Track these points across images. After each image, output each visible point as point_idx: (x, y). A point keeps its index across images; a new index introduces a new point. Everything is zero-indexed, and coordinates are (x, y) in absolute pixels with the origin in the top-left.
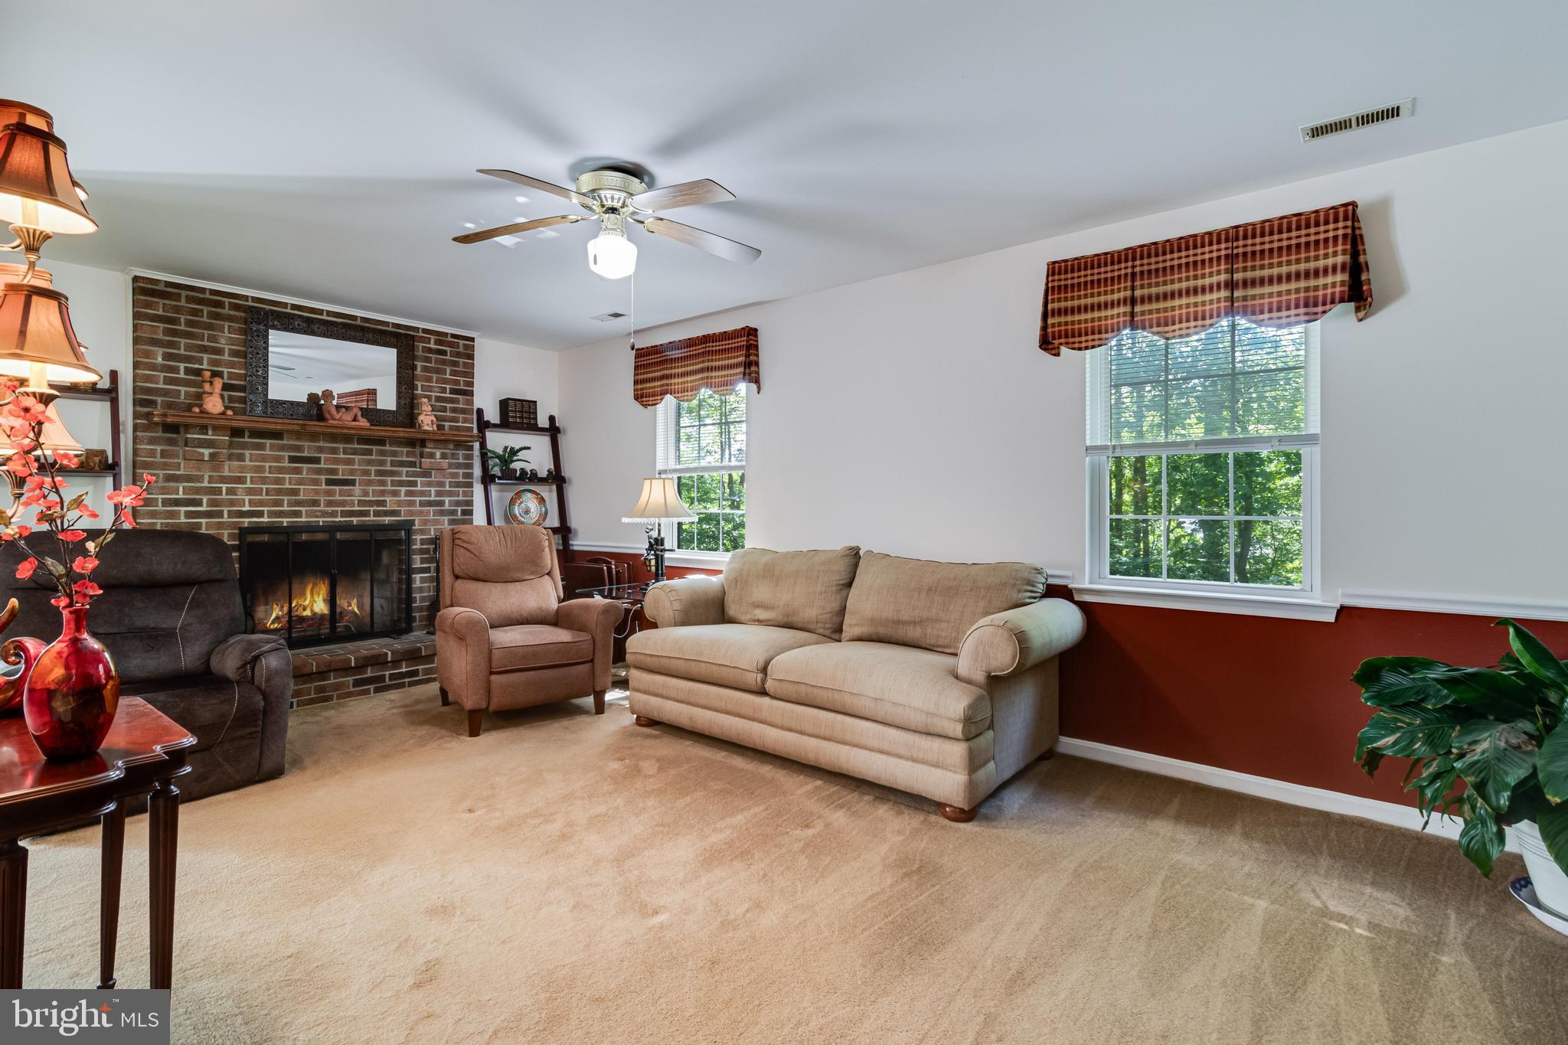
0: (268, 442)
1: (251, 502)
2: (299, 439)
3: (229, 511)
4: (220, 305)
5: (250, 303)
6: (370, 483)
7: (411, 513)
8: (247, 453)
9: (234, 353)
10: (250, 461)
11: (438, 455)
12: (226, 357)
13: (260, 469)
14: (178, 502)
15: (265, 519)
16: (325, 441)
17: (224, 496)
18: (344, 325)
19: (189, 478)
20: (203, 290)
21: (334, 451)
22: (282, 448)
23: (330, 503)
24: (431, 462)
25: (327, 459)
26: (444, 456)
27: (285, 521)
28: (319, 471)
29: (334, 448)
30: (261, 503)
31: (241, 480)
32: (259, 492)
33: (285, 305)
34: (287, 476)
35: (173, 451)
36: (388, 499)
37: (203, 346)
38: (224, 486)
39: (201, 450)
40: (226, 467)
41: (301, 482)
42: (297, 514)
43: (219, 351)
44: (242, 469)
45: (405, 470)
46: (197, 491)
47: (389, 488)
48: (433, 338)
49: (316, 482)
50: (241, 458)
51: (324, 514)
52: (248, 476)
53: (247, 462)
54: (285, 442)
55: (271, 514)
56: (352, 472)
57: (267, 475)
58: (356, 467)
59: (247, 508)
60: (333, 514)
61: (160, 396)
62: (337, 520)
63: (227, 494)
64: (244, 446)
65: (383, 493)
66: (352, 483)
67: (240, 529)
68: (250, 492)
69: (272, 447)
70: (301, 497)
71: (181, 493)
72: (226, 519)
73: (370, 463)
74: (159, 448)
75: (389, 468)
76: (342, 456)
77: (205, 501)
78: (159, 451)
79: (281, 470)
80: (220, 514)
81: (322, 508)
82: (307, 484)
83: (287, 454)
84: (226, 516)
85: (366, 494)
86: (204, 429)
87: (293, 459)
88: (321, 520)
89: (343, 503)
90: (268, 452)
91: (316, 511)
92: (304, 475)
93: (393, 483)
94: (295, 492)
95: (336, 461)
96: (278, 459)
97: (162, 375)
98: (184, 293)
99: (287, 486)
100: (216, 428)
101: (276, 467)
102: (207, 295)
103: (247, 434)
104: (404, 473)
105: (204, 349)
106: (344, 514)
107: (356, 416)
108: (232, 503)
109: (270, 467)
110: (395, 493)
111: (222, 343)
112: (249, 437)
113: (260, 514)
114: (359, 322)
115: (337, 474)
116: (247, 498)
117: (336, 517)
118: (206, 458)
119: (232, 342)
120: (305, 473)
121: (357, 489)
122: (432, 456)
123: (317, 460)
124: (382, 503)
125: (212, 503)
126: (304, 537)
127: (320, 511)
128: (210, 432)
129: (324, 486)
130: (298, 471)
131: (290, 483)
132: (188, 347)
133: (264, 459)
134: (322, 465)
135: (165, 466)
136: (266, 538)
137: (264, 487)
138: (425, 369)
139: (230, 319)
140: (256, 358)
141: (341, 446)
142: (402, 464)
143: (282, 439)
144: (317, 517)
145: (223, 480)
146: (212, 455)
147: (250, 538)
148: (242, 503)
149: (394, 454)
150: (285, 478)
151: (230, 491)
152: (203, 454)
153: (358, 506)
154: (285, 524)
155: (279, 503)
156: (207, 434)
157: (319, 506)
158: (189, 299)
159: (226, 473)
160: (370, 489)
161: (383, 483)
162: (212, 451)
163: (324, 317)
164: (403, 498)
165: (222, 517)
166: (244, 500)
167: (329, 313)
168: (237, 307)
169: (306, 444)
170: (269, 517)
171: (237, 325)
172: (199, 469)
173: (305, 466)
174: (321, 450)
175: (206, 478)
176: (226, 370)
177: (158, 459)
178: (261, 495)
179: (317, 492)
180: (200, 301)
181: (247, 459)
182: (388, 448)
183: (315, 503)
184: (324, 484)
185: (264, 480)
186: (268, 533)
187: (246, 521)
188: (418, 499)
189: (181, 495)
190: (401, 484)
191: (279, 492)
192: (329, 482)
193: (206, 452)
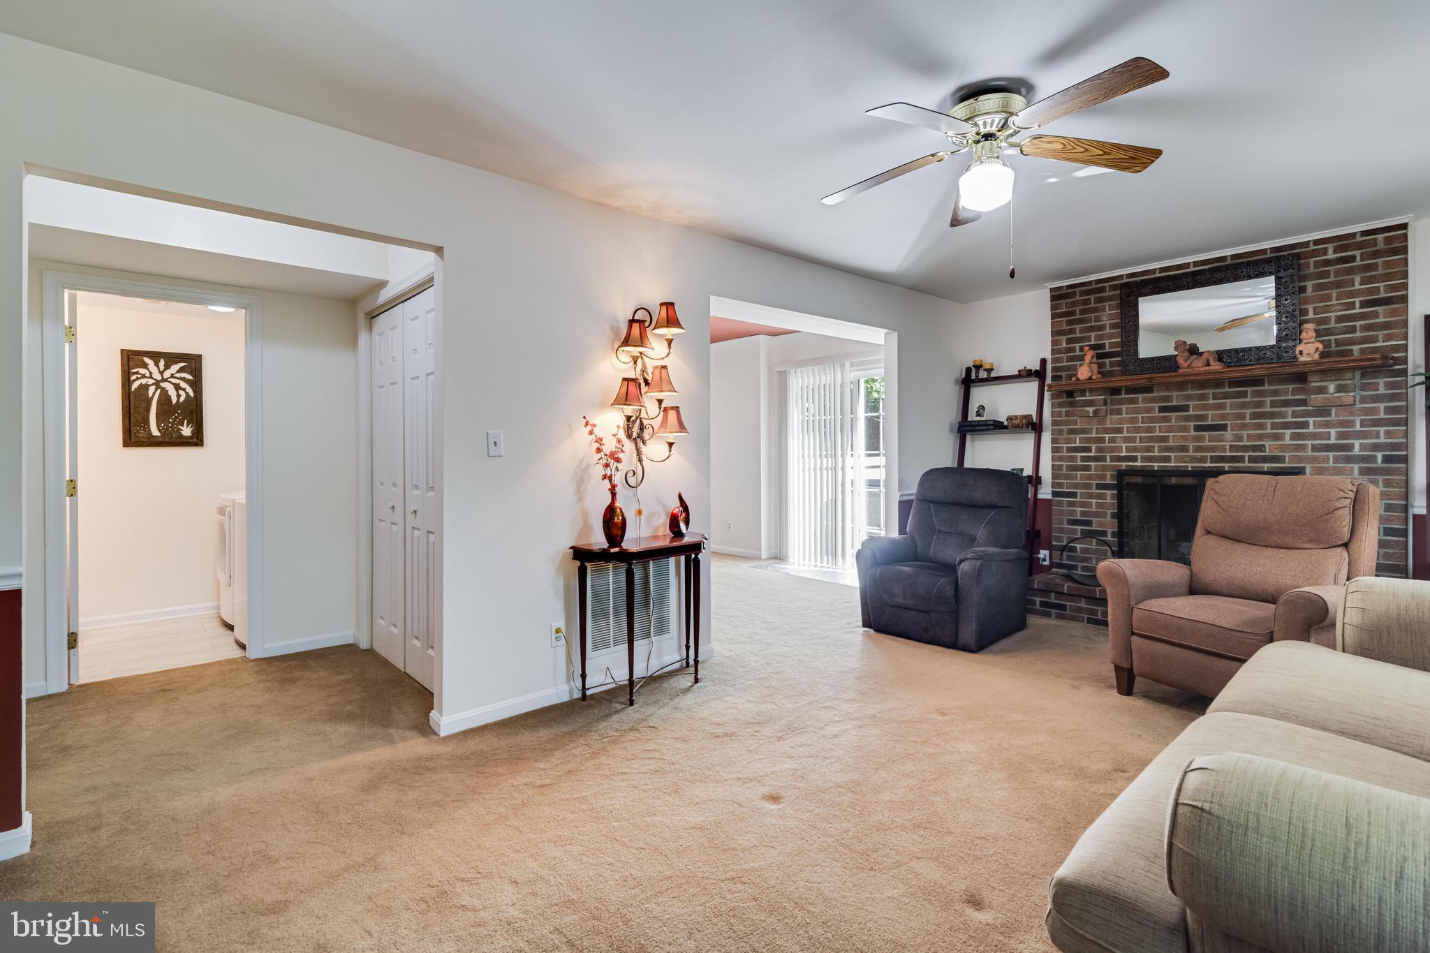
0: (1140, 396)
1: (1128, 449)
2: (1167, 390)
3: (1110, 456)
4: (1102, 290)
5: (1125, 280)
6: (1244, 427)
7: (1300, 459)
8: (1124, 407)
9: (1113, 326)
10: (1127, 414)
11: (1332, 388)
12: (1108, 331)
13: (1134, 420)
14: (1076, 450)
15: (1139, 464)
16: (1193, 388)
17: (1107, 444)
18: (1212, 270)
19: (1082, 431)
20: (1090, 283)
21: (1203, 397)
22: (1153, 400)
23: (1198, 449)
24: (1324, 398)
25: (1195, 406)
26: (1340, 389)
27: (1156, 465)
28: (1187, 419)
29: (1203, 394)
30: (1136, 449)
31: (1119, 431)
32: (1133, 440)
33: (1154, 271)
34: (1157, 425)
35: (1072, 411)
36: (1267, 444)
37: (1091, 326)
38: (1107, 436)
39: (1087, 409)
40: (1108, 420)
41: (1170, 430)
42: (1167, 459)
43: (1101, 328)
44: (1120, 421)
45: (1290, 410)
46: (1088, 440)
47: (1269, 431)
48: (1330, 247)
49: (1184, 429)
50: (1119, 412)
51: (1193, 459)
52: (1125, 426)
53: (1124, 415)
54: (1155, 394)
55: (1144, 459)
56: (1223, 417)
57: (1140, 425)
58: (1228, 411)
59: (1124, 454)
60: (1203, 459)
61: (1065, 371)
62: (1206, 465)
63: (1109, 442)
64: (1121, 402)
65: (1260, 437)
66: (1224, 427)
67: (1118, 471)
68: (1126, 440)
69: (1144, 401)
70: (1171, 444)
71: (1078, 442)
72: (1108, 463)
73: (1243, 405)
74: (1064, 410)
75: (1268, 409)
76: (1211, 401)
77: (1093, 448)
78: (1064, 412)
79: (1152, 420)
80: (1104, 459)
81: (1191, 453)
82: (1177, 432)
83: (1157, 405)
84: (1108, 460)
85: (1240, 438)
86: (1083, 392)
87: (1162, 409)
88: (1190, 465)
89: (1213, 449)
90: (1141, 405)
91: (1185, 457)
92: (1173, 423)
93: (1274, 426)
94: (1164, 439)
95: (1205, 407)
96: (1149, 410)
97: (1065, 355)
98: (1078, 290)
99: (1157, 434)
100: (1092, 391)
101: (1147, 417)
102: (1094, 286)
103: (1123, 391)
104: (1290, 413)
105: (1092, 329)
106: (1213, 459)
107: (1208, 361)
108: (1113, 450)
109: (1143, 417)
110: (1277, 437)
111: (1105, 321)
112: (1125, 394)
113: (1134, 459)
114: (1229, 261)
115: (1207, 420)
116: (1124, 446)
117: (1206, 462)
118: (1091, 415)
119: (1111, 317)
120: (1174, 421)
121: (1229, 434)
122: (1322, 390)
123: (1186, 408)
124: (1261, 448)
125: (1099, 450)
126: (1174, 480)
127: (1188, 456)
128: (1087, 394)
129: (1192, 433)
130: (1167, 419)
131: (1160, 432)
132: (1082, 331)
133: (1137, 411)
134: (1191, 412)
135: (1068, 423)
136: (1139, 480)
137: (1138, 435)
138: (1318, 287)
139: (1110, 298)
140: (1129, 325)
141: (1210, 392)
142: (1287, 403)
143: (1152, 392)
144: (1186, 462)
145: (1106, 431)
146: (1095, 412)
147: (1127, 479)
148: (1120, 449)
149: (1275, 393)
150: (1155, 427)
151: (1112, 440)
152: (1088, 412)
153: (1230, 452)
154: (1156, 468)
155: (1150, 449)
156: (1085, 396)
157: (1188, 451)
158: (1082, 294)
159: (1109, 426)
160: (1245, 433)
161: (1262, 426)
162: (1094, 408)
163: (1192, 269)
164: (1287, 441)
165: (1106, 461)
166: (1122, 447)
167: (1196, 264)
168: (1114, 288)
169: (1174, 394)
170: (1142, 462)
171: (1115, 302)
172: (1089, 424)
173: (1174, 414)
174: (1189, 398)
175: (1094, 430)
176: (1107, 342)
177: (1064, 418)
178: (1135, 443)
179: (1185, 438)
180: (1089, 292)
181: (1124, 412)
182: (1267, 387)
183: (1184, 449)
184: (1192, 431)
185: (1137, 430)
186: (1142, 476)
187: (1124, 465)
188: (1309, 443)
189: (1078, 444)
190: (1286, 426)
191: (1150, 439)
192: (1198, 428)
193: (1091, 409)
